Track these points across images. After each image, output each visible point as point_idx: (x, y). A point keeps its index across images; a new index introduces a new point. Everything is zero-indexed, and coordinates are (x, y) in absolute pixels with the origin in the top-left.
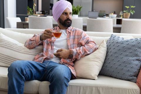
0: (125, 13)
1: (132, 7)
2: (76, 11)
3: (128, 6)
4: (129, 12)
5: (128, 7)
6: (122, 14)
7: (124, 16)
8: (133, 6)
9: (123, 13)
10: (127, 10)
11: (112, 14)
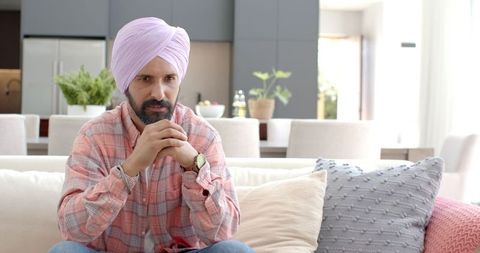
0: (255, 97)
1: (280, 74)
2: (98, 94)
3: (263, 72)
4: (270, 94)
5: (264, 76)
6: (243, 104)
7: (252, 111)
8: (285, 71)
9: (248, 97)
10: (262, 87)
11: (207, 102)
